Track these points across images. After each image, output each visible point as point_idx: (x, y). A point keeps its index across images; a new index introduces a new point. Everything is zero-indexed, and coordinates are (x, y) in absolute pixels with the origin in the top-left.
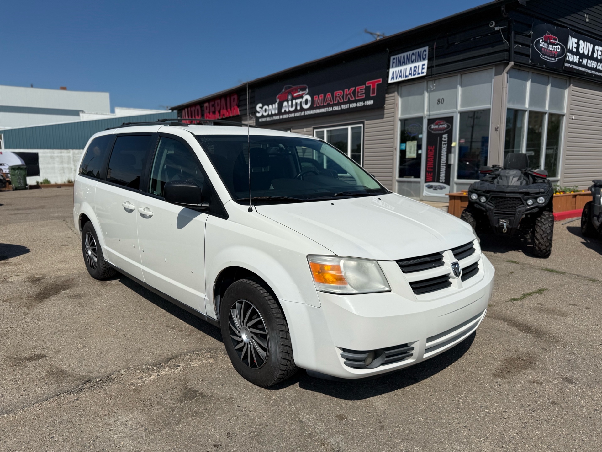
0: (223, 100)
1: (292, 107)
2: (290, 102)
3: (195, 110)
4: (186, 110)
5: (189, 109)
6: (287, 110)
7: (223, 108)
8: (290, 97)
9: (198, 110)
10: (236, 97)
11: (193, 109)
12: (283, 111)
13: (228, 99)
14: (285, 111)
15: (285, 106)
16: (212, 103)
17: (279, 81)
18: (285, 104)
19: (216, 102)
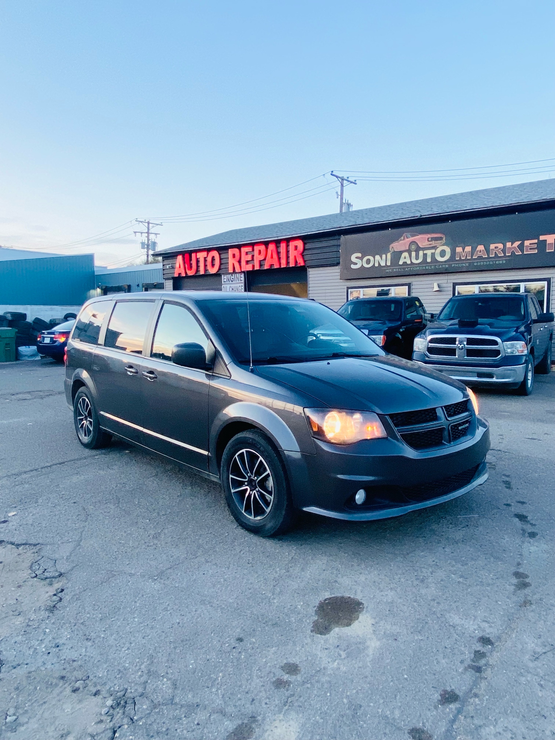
0: (271, 247)
1: (417, 258)
2: (413, 254)
3: (205, 258)
4: (187, 256)
5: (193, 255)
6: (409, 262)
7: (272, 257)
8: (413, 247)
9: (213, 257)
10: (300, 244)
11: (201, 256)
12: (401, 263)
13: (283, 245)
14: (405, 263)
15: (405, 258)
16: (244, 250)
17: (390, 229)
18: (406, 254)
19: (257, 248)
